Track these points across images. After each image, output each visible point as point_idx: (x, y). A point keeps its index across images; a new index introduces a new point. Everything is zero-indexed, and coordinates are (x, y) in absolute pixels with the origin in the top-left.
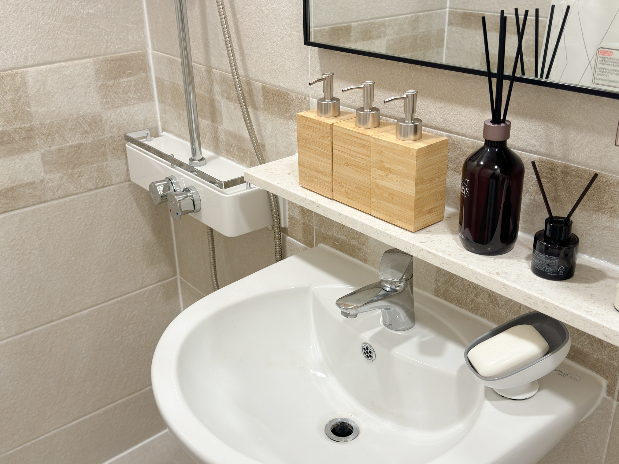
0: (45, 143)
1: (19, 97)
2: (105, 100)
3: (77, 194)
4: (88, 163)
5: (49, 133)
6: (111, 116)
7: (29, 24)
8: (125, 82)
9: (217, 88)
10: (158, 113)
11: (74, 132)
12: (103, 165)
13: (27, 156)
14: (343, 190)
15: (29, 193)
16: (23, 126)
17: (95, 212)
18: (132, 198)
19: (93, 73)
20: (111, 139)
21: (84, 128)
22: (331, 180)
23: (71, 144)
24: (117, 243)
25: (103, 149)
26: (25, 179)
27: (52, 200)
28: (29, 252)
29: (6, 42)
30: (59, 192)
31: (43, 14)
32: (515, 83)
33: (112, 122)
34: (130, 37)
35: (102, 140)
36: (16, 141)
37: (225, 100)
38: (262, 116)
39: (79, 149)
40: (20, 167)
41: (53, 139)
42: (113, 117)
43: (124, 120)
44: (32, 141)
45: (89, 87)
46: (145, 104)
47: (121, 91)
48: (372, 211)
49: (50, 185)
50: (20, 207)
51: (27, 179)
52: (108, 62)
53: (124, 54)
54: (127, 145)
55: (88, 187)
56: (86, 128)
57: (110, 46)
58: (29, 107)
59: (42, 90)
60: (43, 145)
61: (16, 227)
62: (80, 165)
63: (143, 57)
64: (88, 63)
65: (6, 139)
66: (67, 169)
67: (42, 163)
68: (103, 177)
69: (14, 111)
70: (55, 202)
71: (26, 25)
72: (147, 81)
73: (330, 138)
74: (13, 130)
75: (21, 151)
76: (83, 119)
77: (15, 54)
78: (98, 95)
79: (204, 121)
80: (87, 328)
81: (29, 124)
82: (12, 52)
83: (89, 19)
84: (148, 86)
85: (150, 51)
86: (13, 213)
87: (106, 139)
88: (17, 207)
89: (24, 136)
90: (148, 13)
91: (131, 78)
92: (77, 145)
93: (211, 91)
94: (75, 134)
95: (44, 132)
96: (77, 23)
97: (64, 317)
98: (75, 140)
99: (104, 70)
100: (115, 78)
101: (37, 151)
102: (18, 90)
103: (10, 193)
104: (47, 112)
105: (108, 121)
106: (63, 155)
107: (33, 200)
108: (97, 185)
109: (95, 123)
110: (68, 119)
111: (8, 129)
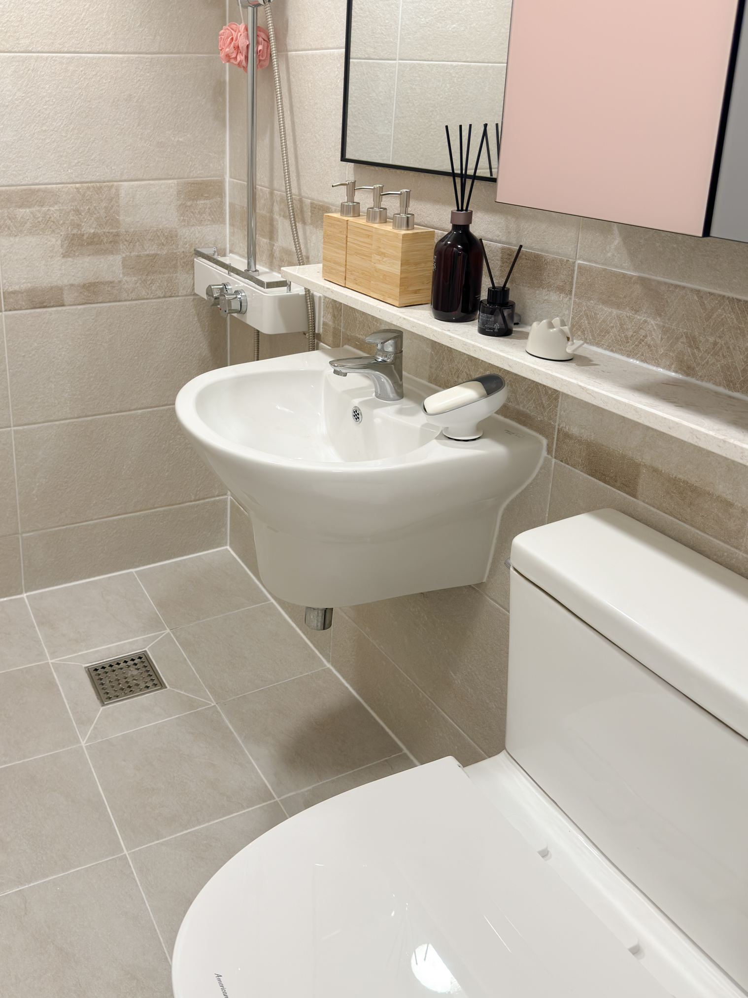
0: (127, 248)
1: (112, 206)
2: (182, 218)
3: (147, 299)
4: (160, 272)
5: (131, 241)
6: (185, 233)
7: (128, 146)
8: (202, 204)
9: (276, 208)
10: (228, 236)
11: (153, 242)
12: (173, 277)
13: (110, 258)
14: (352, 277)
15: (108, 291)
16: (111, 231)
17: (160, 319)
18: (195, 312)
19: (175, 193)
20: (183, 253)
21: (161, 241)
22: (344, 269)
23: (148, 253)
24: (176, 352)
25: (174, 262)
26: (107, 277)
27: (125, 300)
28: (100, 343)
29: (109, 159)
30: (133, 294)
31: (141, 138)
32: (476, 181)
33: (185, 238)
34: (211, 165)
35: (176, 253)
36: (104, 243)
37: (282, 218)
38: (309, 229)
39: (154, 259)
40: (104, 266)
41: (134, 246)
42: (187, 234)
43: (197, 238)
44: (117, 245)
45: (170, 205)
46: (217, 226)
47: (197, 211)
48: (371, 293)
49: (125, 286)
50: (98, 301)
51: (108, 278)
52: (189, 185)
53: (205, 179)
54: (195, 259)
55: (157, 294)
56: (163, 241)
57: (193, 171)
58: (119, 216)
59: (131, 202)
60: (125, 250)
61: (93, 319)
62: (153, 273)
63: (221, 184)
64: (172, 183)
65: (96, 240)
66: (142, 274)
67: (123, 266)
68: (171, 288)
69: (106, 217)
70: (127, 303)
71: (126, 147)
72: (221, 205)
73: (345, 233)
74: (102, 233)
75: (106, 252)
76: (162, 232)
77: (114, 169)
78: (177, 213)
79: (263, 240)
80: (140, 427)
81: (116, 230)
82: (111, 168)
83: (178, 146)
84: (222, 210)
85: (227, 179)
87: (178, 253)
88: (96, 301)
89: (111, 240)
90: (230, 145)
91: (208, 202)
92: (153, 255)
93: (271, 211)
94: (153, 245)
95: (128, 239)
96: (167, 149)
97: (121, 411)
98: (151, 249)
99: (185, 191)
100: (193, 200)
101: (120, 254)
102: (112, 200)
103: (92, 288)
104: (133, 222)
105: (183, 237)
106: (140, 262)
107: (110, 297)
108: (165, 293)
109: (171, 237)
110: (149, 230)
111: (99, 232)
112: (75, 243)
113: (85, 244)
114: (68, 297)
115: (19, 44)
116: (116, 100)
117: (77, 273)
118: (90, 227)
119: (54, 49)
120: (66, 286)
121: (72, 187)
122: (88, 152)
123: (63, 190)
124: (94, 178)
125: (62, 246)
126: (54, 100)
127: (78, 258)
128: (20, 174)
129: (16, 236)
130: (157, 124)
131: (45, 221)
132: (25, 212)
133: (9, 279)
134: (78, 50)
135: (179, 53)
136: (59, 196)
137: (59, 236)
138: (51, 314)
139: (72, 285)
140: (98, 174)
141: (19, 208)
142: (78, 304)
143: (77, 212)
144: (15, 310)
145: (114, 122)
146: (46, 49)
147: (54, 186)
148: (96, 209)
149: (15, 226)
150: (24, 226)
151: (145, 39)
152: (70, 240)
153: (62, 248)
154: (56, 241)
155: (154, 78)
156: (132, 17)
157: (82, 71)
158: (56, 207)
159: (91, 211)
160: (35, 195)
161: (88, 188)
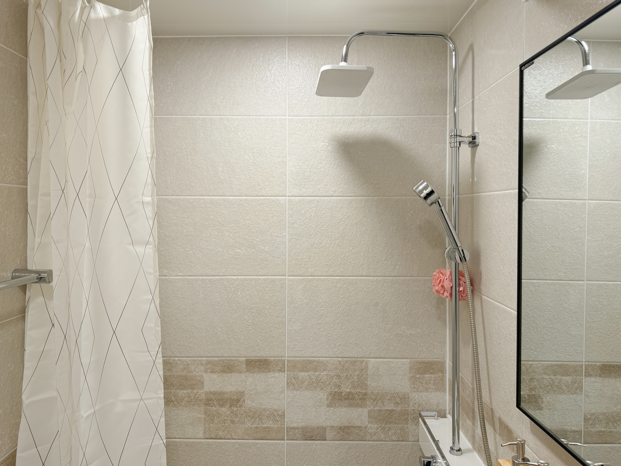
0: (372, 404)
1: (362, 374)
2: (413, 386)
3: (385, 441)
4: (395, 423)
5: (375, 399)
6: (415, 396)
7: (375, 335)
8: (428, 377)
10: (448, 401)
11: (391, 401)
12: (404, 427)
13: (360, 410)
15: (357, 433)
16: (361, 391)
17: (394, 456)
19: (408, 368)
20: (413, 411)
21: (397, 401)
23: (387, 408)
25: (406, 416)
26: (356, 423)
27: (369, 441)
29: (361, 343)
30: (375, 437)
31: (384, 331)
33: (415, 400)
34: (435, 351)
35: (407, 410)
36: (356, 399)
39: (391, 413)
40: (355, 415)
41: (377, 403)
43: (424, 401)
44: (365, 401)
45: (404, 376)
46: (439, 393)
47: (424, 382)
49: (370, 431)
50: (350, 439)
51: (357, 424)
52: (419, 363)
53: (430, 360)
55: (392, 438)
57: (421, 354)
58: (367, 381)
59: (376, 373)
61: (345, 452)
62: (390, 423)
63: (443, 364)
64: (406, 362)
65: (350, 397)
66: (382, 423)
67: (368, 416)
68: (403, 435)
69: (358, 382)
70: (371, 442)
71: (374, 335)
72: (443, 379)
74: (355, 392)
75: (357, 406)
76: (397, 395)
77: (365, 350)
78: (409, 382)
81: (365, 391)
82: (363, 349)
83: (411, 337)
84: (443, 382)
85: (447, 360)
86: (345, 442)
87: (409, 410)
88: (348, 439)
89: (361, 397)
90: (449, 338)
91: (432, 376)
92: (390, 410)
93: (473, 403)
94: (391, 403)
95: (373, 397)
96: (403, 338)
98: (390, 406)
99: (415, 367)
100: (421, 374)
101: (367, 408)
102: (362, 370)
103: (346, 430)
104: (377, 386)
105: (413, 399)
106: (381, 414)
107: (358, 437)
108: (399, 438)
109: (404, 399)
110: (388, 393)
111: (353, 391)
112: (336, 398)
113: (343, 399)
114: (329, 434)
115: (308, 271)
116: (367, 305)
117: (336, 419)
118: (347, 387)
119: (329, 274)
120: (328, 427)
121: (336, 360)
122: (348, 338)
123: (330, 361)
124: (351, 355)
125: (327, 399)
126: (327, 305)
127: (337, 408)
128: (303, 350)
129: (297, 390)
130: (396, 321)
131: (317, 381)
132: (304, 375)
133: (291, 419)
134: (344, 274)
135: (412, 276)
136: (327, 365)
137: (326, 392)
138: (317, 445)
139: (332, 427)
140: (353, 353)
141: (301, 372)
142: (336, 440)
143: (339, 377)
144: (294, 440)
145: (366, 319)
146: (324, 274)
147: (324, 359)
148: (351, 376)
149: (298, 383)
150: (303, 384)
151: (388, 268)
152: (332, 396)
153: (327, 401)
154: (324, 395)
155: (394, 292)
156: (380, 255)
157: (346, 287)
158: (325, 373)
159: (348, 377)
160: (312, 364)
161: (347, 361)
